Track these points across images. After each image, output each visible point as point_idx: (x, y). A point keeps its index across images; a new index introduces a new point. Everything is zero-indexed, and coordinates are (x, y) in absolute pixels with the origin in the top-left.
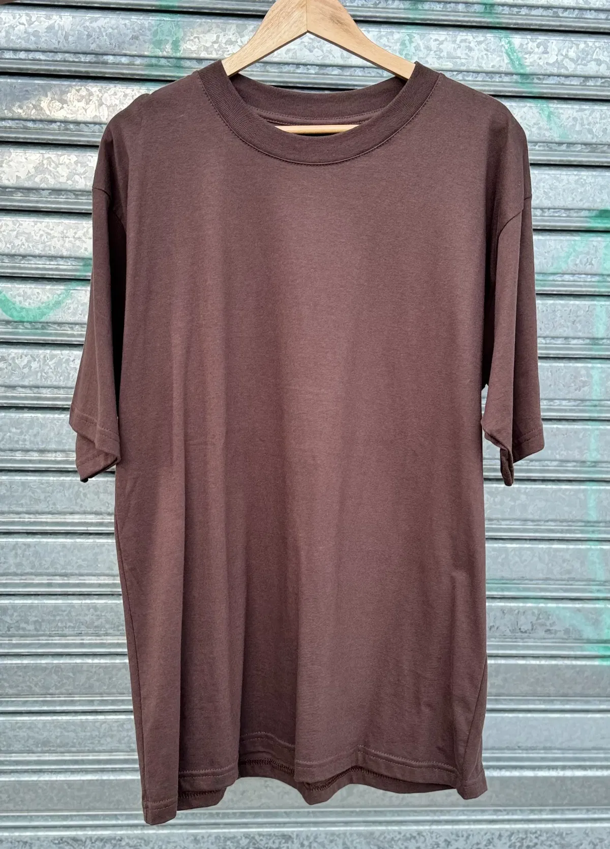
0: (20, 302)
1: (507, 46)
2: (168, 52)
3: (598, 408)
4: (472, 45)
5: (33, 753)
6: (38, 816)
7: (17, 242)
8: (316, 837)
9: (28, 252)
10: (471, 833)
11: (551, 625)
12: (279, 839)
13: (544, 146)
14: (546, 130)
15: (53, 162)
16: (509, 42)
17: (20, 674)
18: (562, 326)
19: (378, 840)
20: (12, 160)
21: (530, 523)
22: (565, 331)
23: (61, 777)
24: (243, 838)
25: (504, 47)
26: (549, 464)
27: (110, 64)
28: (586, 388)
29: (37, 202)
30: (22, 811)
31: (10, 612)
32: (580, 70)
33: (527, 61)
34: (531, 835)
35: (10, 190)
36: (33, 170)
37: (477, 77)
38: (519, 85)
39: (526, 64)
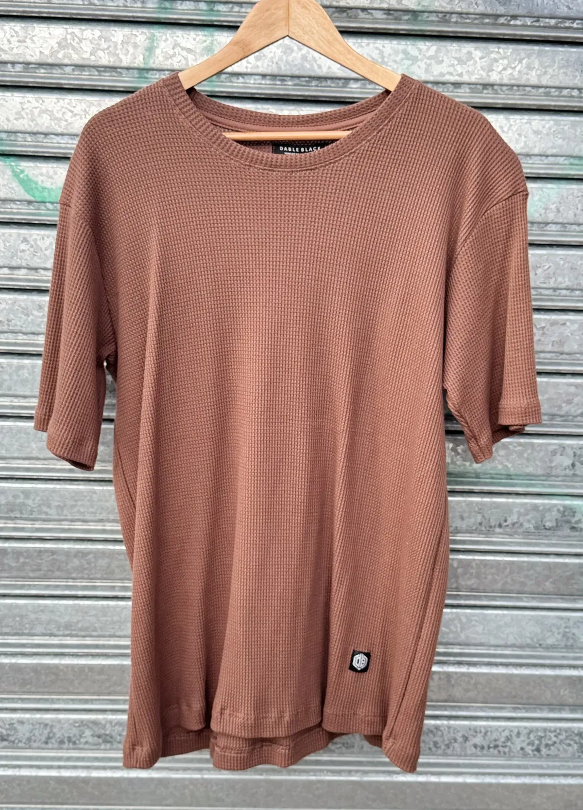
0: (42, 181)
5: (56, 636)
6: (59, 699)
7: (40, 121)
9: (50, 130)
10: (489, 729)
11: (577, 522)
15: (77, 36)
17: (42, 556)
20: (35, 35)
21: (558, 419)
23: (83, 661)
29: (60, 78)
30: (43, 693)
31: (32, 496)
34: (550, 734)
35: (33, 66)
36: (57, 45)
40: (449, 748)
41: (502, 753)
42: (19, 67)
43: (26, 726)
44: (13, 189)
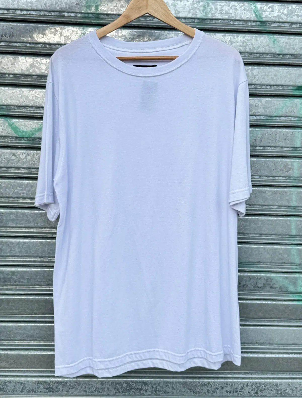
0: (23, 128)
1: (254, 8)
2: (93, 11)
3: (297, 181)
4: (237, 7)
5: (26, 341)
6: (28, 371)
7: (21, 100)
8: (159, 384)
9: (26, 105)
10: (233, 383)
11: (273, 285)
12: (142, 384)
13: (272, 56)
14: (273, 48)
15: (39, 62)
16: (255, 6)
17: (20, 303)
18: (279, 141)
19: (189, 386)
20: (19, 62)
21: (263, 236)
22: (281, 144)
23: (39, 353)
24: (124, 383)
25: (253, 9)
26: (273, 208)
27: (66, 16)
28: (291, 171)
29: (31, 81)
30: (20, 368)
31: (16, 274)
32: (289, 19)
33: (264, 15)
34: (262, 385)
35: (18, 75)
36: (29, 66)
37: (239, 23)
38: (260, 27)
39: (263, 17)
41: (240, 395)
42: (11, 76)
43: (12, 384)
44: (8, 131)
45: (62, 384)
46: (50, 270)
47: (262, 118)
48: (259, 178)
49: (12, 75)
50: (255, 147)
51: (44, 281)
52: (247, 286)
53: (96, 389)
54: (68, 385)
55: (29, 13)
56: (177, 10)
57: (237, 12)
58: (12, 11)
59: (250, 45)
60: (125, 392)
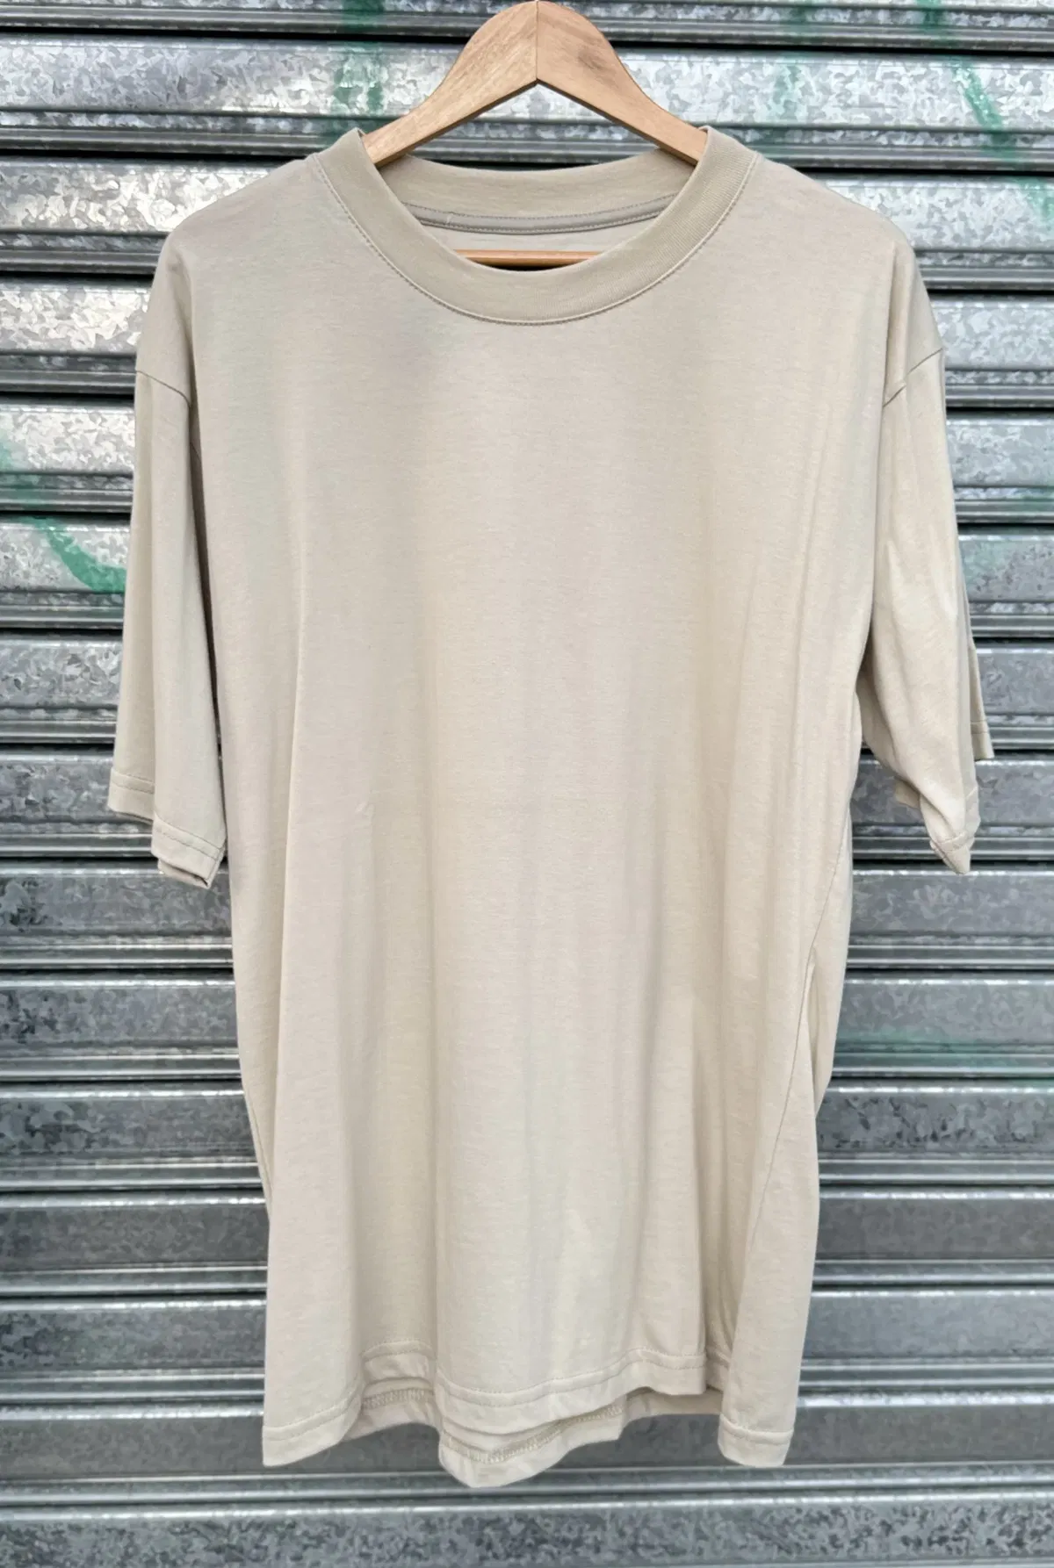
0: (105, 557)
1: (966, 84)
2: (361, 109)
4: (905, 82)
5: (135, 1368)
6: (143, 1484)
7: (98, 453)
8: (646, 1520)
9: (117, 469)
10: (929, 1509)
12: (580, 1523)
13: (1037, 260)
14: (1041, 230)
16: (970, 76)
17: (109, 1224)
19: (760, 1523)
20: (87, 307)
21: (1028, 941)
23: (185, 1413)
24: (514, 1521)
25: (962, 85)
27: (260, 132)
30: (114, 1474)
31: (91, 1113)
33: (1002, 108)
34: (1040, 1512)
35: (84, 359)
36: (126, 323)
37: (912, 140)
38: (991, 152)
39: (1001, 114)
40: (857, 1546)
41: (954, 1552)
42: (58, 361)
43: (85, 1536)
44: (51, 571)
45: (276, 1532)
46: (222, 1093)
47: (1010, 493)
48: (1006, 723)
49: (60, 359)
50: (985, 605)
51: (198, 1139)
52: (972, 1134)
53: (407, 1545)
54: (298, 1532)
55: (119, 121)
56: (676, 97)
57: (903, 99)
58: (56, 118)
59: (954, 220)
60: (519, 1556)
